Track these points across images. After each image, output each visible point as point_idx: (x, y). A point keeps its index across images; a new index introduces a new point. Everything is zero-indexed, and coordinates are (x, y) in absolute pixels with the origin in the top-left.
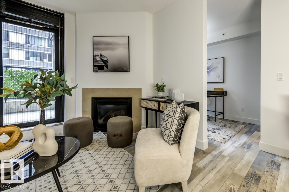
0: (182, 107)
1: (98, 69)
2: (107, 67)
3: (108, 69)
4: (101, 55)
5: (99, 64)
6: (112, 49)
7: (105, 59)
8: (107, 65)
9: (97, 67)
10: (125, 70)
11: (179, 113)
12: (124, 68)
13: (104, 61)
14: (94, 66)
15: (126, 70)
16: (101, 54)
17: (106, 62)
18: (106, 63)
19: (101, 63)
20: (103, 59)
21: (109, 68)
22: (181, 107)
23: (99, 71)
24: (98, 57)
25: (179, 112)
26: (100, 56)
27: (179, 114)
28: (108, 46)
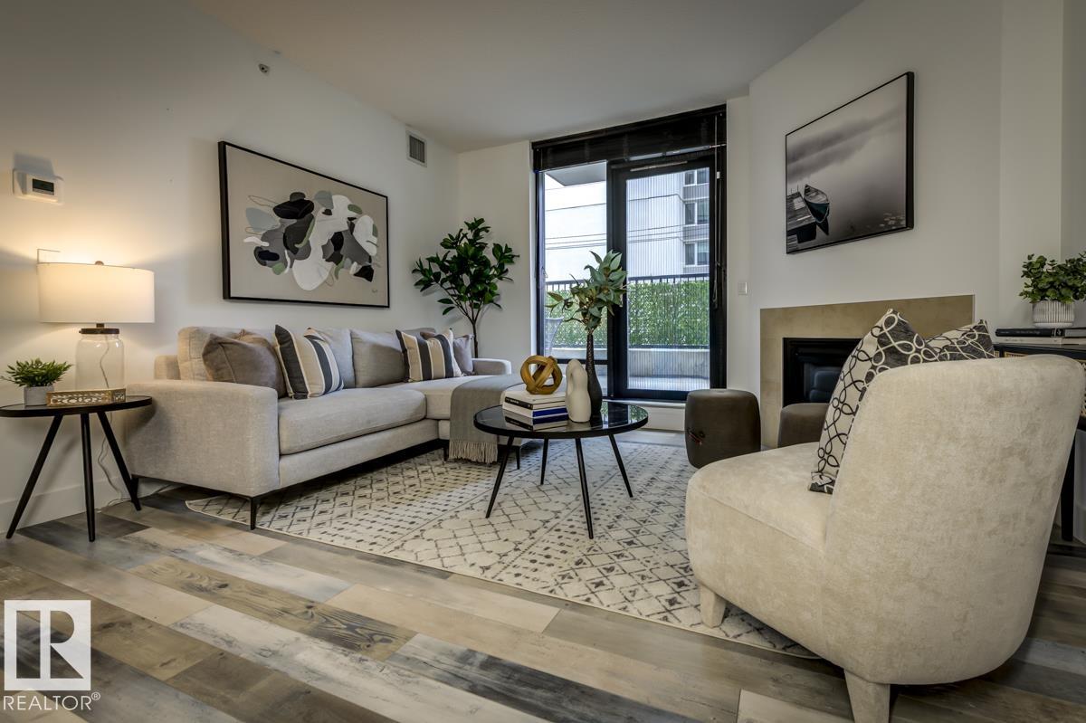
0: (882, 329)
1: (799, 242)
2: (825, 228)
3: (827, 233)
4: (808, 190)
5: (801, 221)
6: (843, 155)
7: (819, 200)
8: (826, 220)
9: (795, 236)
10: (890, 223)
11: (870, 359)
12: (887, 216)
13: (816, 208)
14: (789, 233)
15: (893, 222)
16: (807, 186)
17: (819, 211)
18: (822, 212)
19: (807, 218)
20: (813, 201)
21: (830, 231)
22: (877, 332)
23: (801, 246)
24: (799, 199)
25: (872, 355)
26: (803, 196)
27: (869, 364)
28: (829, 150)
